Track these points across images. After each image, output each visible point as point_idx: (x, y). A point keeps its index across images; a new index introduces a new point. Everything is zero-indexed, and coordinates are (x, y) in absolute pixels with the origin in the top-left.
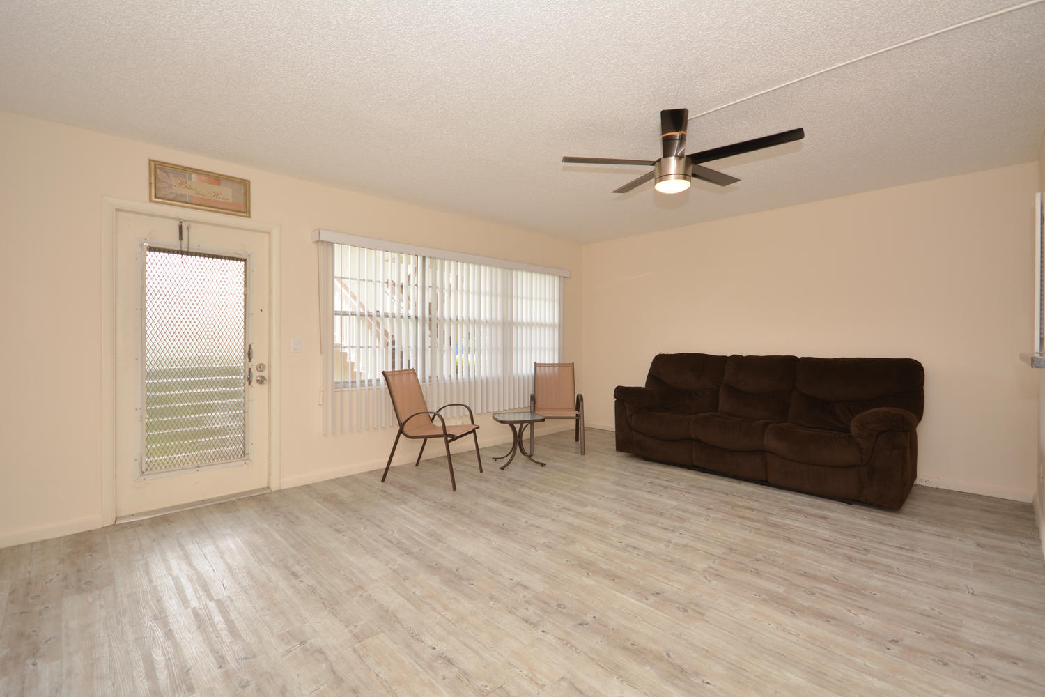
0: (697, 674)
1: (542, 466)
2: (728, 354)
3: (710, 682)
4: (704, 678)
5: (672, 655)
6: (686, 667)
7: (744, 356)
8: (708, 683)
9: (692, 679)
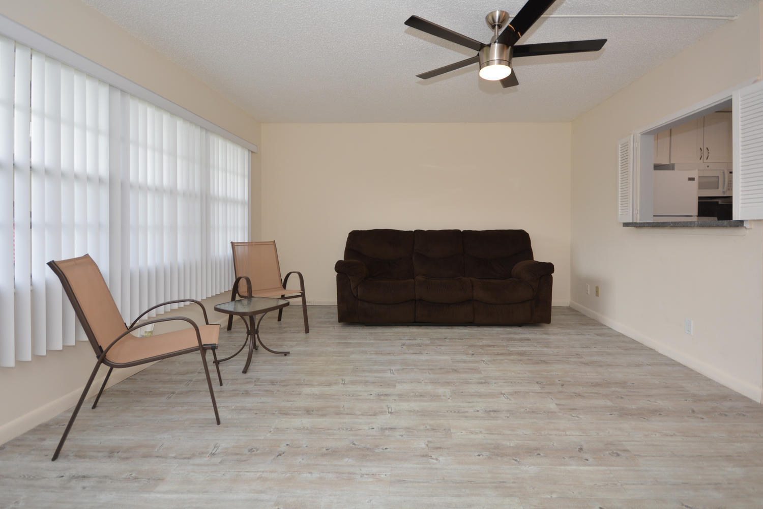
0: (377, 446)
1: (285, 355)
2: (413, 228)
3: (387, 447)
4: (381, 447)
5: (356, 443)
6: (368, 446)
7: (426, 230)
8: (386, 449)
9: (376, 451)
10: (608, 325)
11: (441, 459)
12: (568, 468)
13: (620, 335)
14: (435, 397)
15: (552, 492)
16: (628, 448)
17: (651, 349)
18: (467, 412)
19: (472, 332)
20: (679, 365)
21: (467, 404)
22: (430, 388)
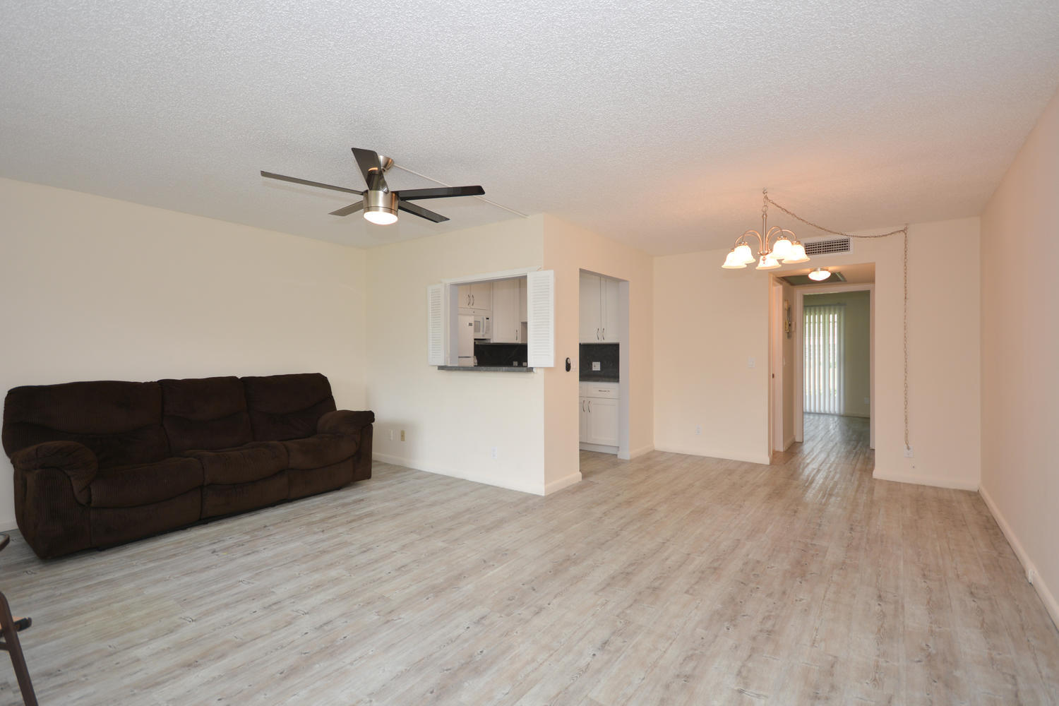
10: (416, 468)
11: (402, 616)
12: (489, 575)
13: (432, 475)
14: (336, 581)
15: (493, 592)
16: (508, 548)
17: (463, 480)
18: (381, 578)
19: (288, 510)
20: (488, 486)
21: (374, 572)
22: (317, 577)
